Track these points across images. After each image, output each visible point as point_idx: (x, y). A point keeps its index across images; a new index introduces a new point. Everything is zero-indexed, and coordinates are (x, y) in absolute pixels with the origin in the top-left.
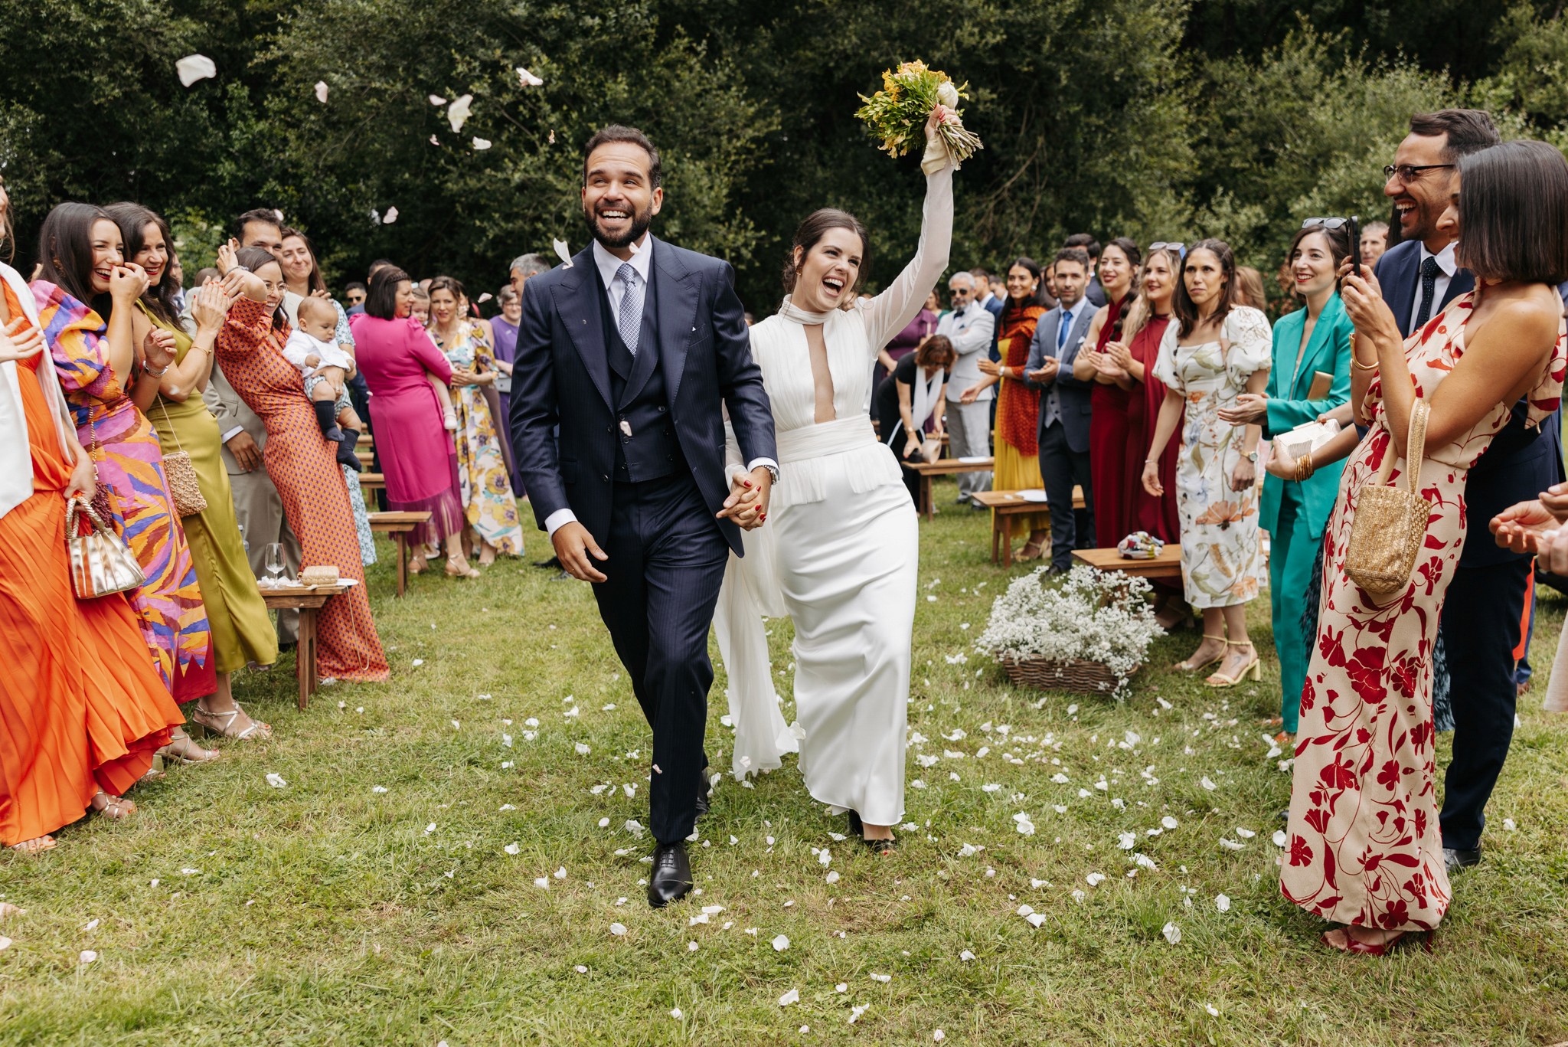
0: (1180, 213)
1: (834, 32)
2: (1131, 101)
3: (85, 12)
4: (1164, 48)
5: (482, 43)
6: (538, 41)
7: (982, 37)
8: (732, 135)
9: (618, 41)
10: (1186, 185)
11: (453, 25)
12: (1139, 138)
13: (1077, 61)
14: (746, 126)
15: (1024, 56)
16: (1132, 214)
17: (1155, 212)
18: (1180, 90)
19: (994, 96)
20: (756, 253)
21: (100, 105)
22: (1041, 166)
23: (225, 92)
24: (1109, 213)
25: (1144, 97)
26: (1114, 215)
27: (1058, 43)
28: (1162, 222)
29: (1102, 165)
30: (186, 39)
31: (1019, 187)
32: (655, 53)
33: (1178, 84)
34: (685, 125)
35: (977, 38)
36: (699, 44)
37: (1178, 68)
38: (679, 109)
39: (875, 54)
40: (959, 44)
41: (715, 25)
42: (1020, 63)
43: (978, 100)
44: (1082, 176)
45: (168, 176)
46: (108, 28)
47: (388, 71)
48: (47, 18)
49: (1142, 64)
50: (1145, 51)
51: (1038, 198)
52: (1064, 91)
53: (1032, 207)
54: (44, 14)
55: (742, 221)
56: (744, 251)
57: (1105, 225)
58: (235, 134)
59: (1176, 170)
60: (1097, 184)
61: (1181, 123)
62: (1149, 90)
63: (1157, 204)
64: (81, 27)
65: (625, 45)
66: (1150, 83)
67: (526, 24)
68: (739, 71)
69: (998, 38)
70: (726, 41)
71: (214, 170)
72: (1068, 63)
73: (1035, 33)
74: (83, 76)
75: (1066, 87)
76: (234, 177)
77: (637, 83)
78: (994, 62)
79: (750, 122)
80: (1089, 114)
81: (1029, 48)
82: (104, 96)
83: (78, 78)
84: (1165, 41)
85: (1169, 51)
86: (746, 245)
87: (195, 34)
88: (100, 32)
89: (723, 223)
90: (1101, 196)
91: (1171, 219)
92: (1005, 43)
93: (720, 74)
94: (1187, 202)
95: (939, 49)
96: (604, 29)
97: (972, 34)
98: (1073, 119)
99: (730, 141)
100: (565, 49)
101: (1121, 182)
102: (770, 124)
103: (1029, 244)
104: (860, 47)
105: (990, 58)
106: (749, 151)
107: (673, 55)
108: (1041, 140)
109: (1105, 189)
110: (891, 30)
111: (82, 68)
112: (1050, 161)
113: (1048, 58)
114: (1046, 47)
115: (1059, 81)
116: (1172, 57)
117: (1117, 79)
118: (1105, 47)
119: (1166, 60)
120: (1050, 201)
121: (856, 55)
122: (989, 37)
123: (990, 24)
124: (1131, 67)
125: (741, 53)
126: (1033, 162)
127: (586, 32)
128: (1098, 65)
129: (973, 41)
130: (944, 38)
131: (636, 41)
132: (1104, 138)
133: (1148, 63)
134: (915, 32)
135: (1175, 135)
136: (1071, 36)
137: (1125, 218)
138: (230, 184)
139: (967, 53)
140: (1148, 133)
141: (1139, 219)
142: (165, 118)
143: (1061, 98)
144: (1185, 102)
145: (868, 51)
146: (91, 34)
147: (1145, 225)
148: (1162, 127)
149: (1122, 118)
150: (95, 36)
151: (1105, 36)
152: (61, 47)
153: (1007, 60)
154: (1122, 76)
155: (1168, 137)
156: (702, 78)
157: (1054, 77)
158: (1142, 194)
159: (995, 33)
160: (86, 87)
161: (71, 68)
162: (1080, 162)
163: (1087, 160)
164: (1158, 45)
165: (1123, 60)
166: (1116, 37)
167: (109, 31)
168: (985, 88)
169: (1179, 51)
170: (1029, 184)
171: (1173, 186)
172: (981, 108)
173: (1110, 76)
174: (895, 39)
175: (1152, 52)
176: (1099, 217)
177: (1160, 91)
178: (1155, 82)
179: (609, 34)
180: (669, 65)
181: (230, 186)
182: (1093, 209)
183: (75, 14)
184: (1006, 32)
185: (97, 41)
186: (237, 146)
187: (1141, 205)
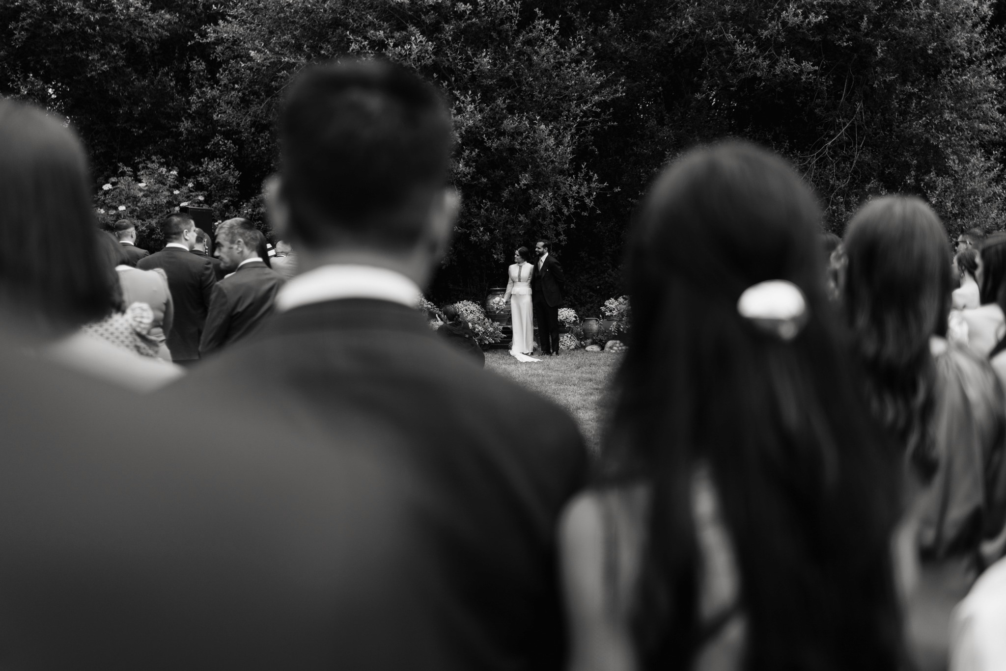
0: (989, 170)
1: (674, 15)
2: (944, 72)
3: (87, 7)
4: (975, 25)
5: (372, 25)
6: (419, 24)
7: (806, 17)
8: (581, 100)
9: (487, 22)
10: (995, 144)
11: (352, 11)
12: (951, 103)
13: (894, 38)
14: (593, 94)
15: (845, 33)
16: (944, 171)
17: (966, 169)
18: (989, 61)
19: (817, 68)
20: (597, 201)
21: (92, 77)
22: (860, 128)
23: (188, 66)
24: (922, 169)
25: (956, 67)
26: (928, 172)
27: (876, 22)
28: (972, 178)
29: (917, 126)
30: (162, 27)
31: (839, 145)
32: (517, 33)
33: (988, 56)
34: (540, 93)
35: (801, 17)
36: (553, 24)
37: (987, 42)
38: (536, 79)
39: (709, 32)
40: (784, 23)
41: (571, 11)
42: (840, 39)
43: (801, 72)
44: (897, 137)
45: (141, 132)
46: (102, 19)
47: (297, 48)
48: (57, 12)
49: (954, 39)
50: (957, 27)
51: (857, 155)
52: (882, 62)
53: (852, 163)
54: (55, 9)
55: (587, 174)
56: (587, 201)
57: (918, 180)
58: (193, 98)
59: (986, 132)
60: (911, 144)
61: (991, 91)
62: (961, 62)
63: (968, 162)
64: (83, 19)
65: (493, 26)
66: (962, 56)
67: (410, 9)
68: (590, 48)
69: (820, 18)
70: (581, 23)
71: (177, 127)
72: (886, 39)
73: (856, 14)
74: (82, 55)
75: (883, 59)
76: (190, 132)
77: (500, 57)
78: (818, 38)
79: (597, 90)
80: (904, 83)
81: (849, 26)
82: (96, 70)
83: (79, 57)
84: (976, 19)
85: (979, 29)
86: (589, 195)
87: (170, 23)
88: (97, 22)
89: (571, 175)
90: (915, 154)
91: (981, 175)
92: (827, 22)
93: (573, 50)
94: (996, 159)
95: (765, 27)
96: (475, 13)
97: (796, 15)
98: (890, 86)
99: (578, 105)
100: (440, 30)
101: (933, 141)
102: (616, 91)
103: (848, 196)
104: (695, 27)
105: (813, 35)
106: (597, 115)
107: (535, 34)
108: (859, 106)
109: (918, 148)
110: (724, 12)
111: (82, 50)
112: (868, 123)
113: (867, 35)
114: (864, 24)
115: (876, 54)
116: (982, 33)
117: (930, 52)
118: (919, 24)
119: (976, 35)
120: (867, 158)
121: (693, 33)
122: (812, 16)
123: (813, 6)
124: (943, 42)
125: (594, 33)
126: (852, 123)
127: (460, 16)
128: (912, 40)
129: (798, 20)
130: (772, 19)
131: (502, 22)
132: (918, 103)
133: (960, 38)
134: (746, 14)
135: (986, 101)
136: (888, 15)
137: (938, 175)
138: (187, 138)
139: (791, 31)
140: (959, 99)
141: (951, 175)
142: (143, 87)
143: (878, 69)
144: (994, 72)
145: (703, 31)
146: (89, 23)
147: (956, 181)
148: (973, 94)
149: (936, 86)
150: (92, 25)
151: (919, 15)
152: (66, 33)
153: (829, 37)
154: (934, 50)
155: (979, 102)
156: (558, 53)
157: (871, 50)
158: (954, 153)
159: (817, 14)
160: (85, 63)
161: (73, 50)
162: (895, 124)
163: (902, 122)
164: (969, 23)
165: (936, 35)
166: (930, 16)
167: (102, 22)
168: (809, 61)
169: (989, 28)
170: (848, 144)
171: (982, 145)
172: (803, 78)
173: (924, 50)
174: (727, 20)
175: (963, 28)
176: (913, 173)
177: (970, 62)
178: (966, 54)
179: (480, 18)
180: (529, 42)
181: (187, 140)
182: (907, 167)
183: (78, 8)
184: (828, 13)
185: (94, 29)
186: (194, 108)
187: (953, 162)
